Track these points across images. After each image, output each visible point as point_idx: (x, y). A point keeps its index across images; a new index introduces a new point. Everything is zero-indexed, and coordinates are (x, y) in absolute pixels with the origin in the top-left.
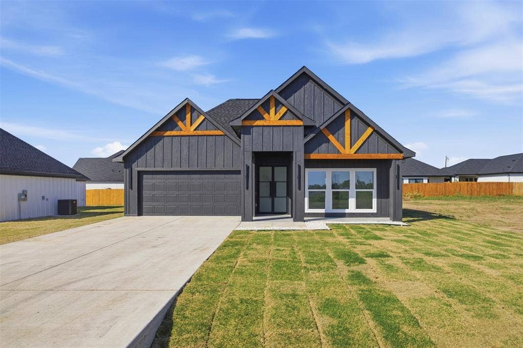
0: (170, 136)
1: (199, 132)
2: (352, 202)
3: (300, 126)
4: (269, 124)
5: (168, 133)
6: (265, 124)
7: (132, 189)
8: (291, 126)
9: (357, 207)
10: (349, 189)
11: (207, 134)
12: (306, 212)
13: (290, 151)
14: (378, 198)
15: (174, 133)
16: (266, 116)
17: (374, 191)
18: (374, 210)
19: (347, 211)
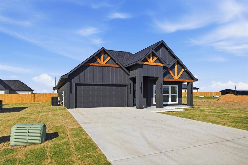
0: (93, 66)
1: (108, 65)
2: (170, 99)
3: (161, 66)
4: (150, 64)
5: (92, 64)
6: (149, 64)
7: (71, 94)
8: (158, 66)
9: (172, 101)
10: (169, 94)
11: (111, 66)
12: (154, 104)
13: (157, 76)
14: (178, 97)
15: (95, 64)
16: (149, 60)
17: (177, 95)
18: (177, 102)
19: (168, 103)
